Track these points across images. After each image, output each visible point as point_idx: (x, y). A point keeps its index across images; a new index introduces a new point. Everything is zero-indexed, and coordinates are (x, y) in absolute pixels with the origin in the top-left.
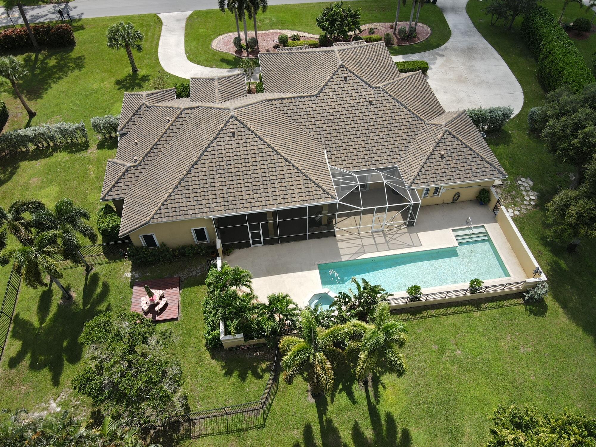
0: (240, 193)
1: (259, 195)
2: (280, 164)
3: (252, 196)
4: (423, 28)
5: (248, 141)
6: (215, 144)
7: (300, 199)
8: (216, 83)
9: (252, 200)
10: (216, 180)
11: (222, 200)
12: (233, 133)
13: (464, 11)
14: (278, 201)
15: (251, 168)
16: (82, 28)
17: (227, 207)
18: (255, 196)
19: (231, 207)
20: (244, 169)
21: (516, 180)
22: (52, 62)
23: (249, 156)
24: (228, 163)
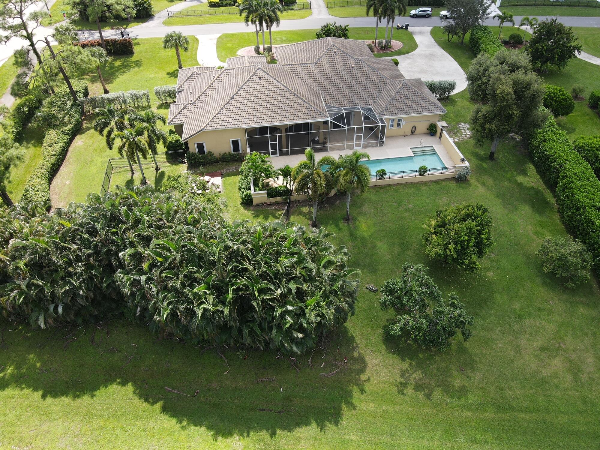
0: (264, 113)
1: (277, 115)
2: (291, 97)
3: (272, 115)
4: (397, 43)
5: (269, 82)
6: (247, 84)
7: (305, 117)
8: (246, 58)
9: (272, 117)
10: (248, 105)
11: (252, 117)
12: (260, 78)
13: (429, 34)
14: (290, 118)
15: (272, 99)
16: (138, 44)
17: (255, 121)
18: (274, 115)
19: (258, 121)
20: (267, 99)
21: (458, 124)
22: (118, 63)
23: (270, 92)
24: (257, 95)
